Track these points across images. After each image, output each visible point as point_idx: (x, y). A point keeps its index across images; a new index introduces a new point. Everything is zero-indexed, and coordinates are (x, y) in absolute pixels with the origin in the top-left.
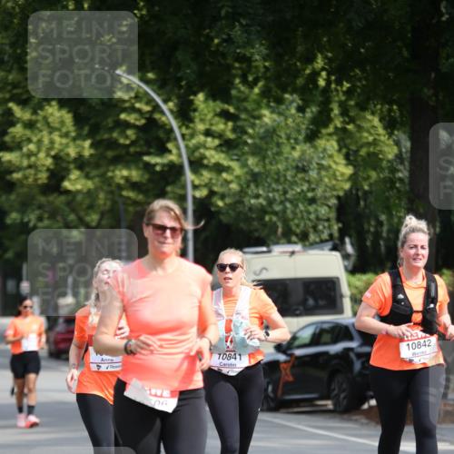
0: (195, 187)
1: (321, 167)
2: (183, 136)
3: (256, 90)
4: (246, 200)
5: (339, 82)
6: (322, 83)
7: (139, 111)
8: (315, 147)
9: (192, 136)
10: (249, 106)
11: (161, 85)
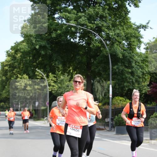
0: (49, 89)
1: (71, 86)
2: (47, 80)
3: (60, 73)
4: (58, 91)
5: (74, 71)
6: (71, 72)
7: (40, 76)
8: (70, 83)
9: (49, 80)
10: (59, 75)
11: (44, 72)
